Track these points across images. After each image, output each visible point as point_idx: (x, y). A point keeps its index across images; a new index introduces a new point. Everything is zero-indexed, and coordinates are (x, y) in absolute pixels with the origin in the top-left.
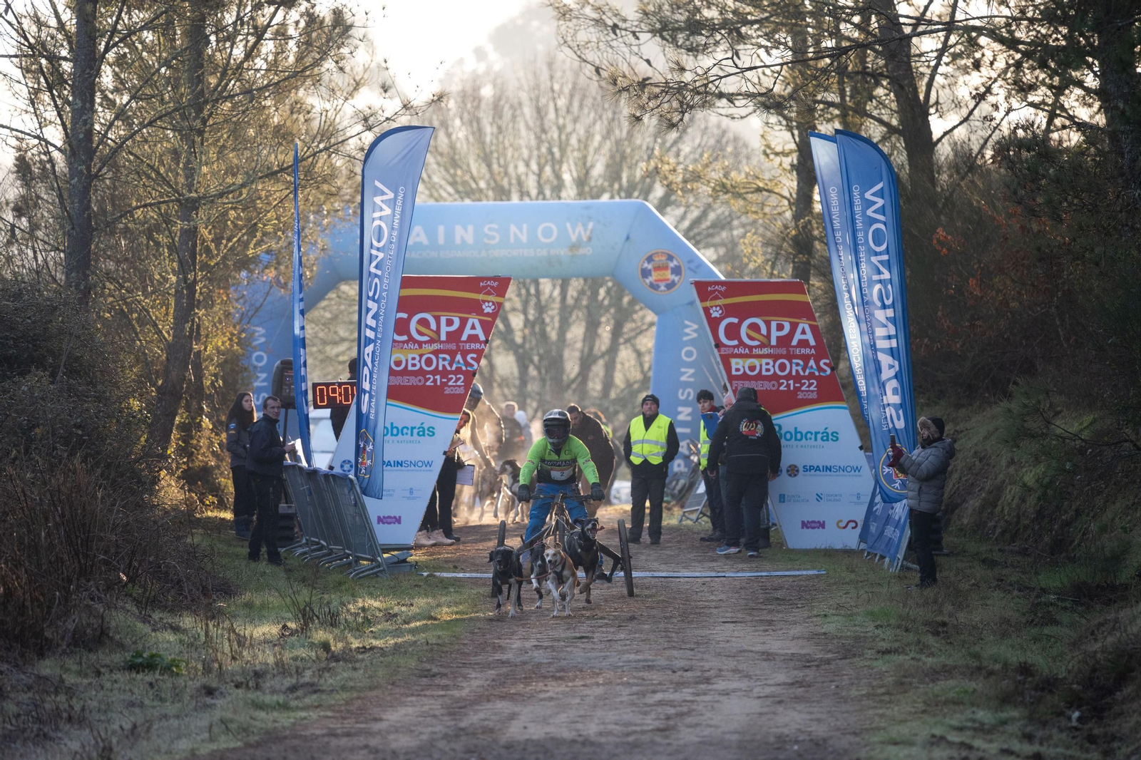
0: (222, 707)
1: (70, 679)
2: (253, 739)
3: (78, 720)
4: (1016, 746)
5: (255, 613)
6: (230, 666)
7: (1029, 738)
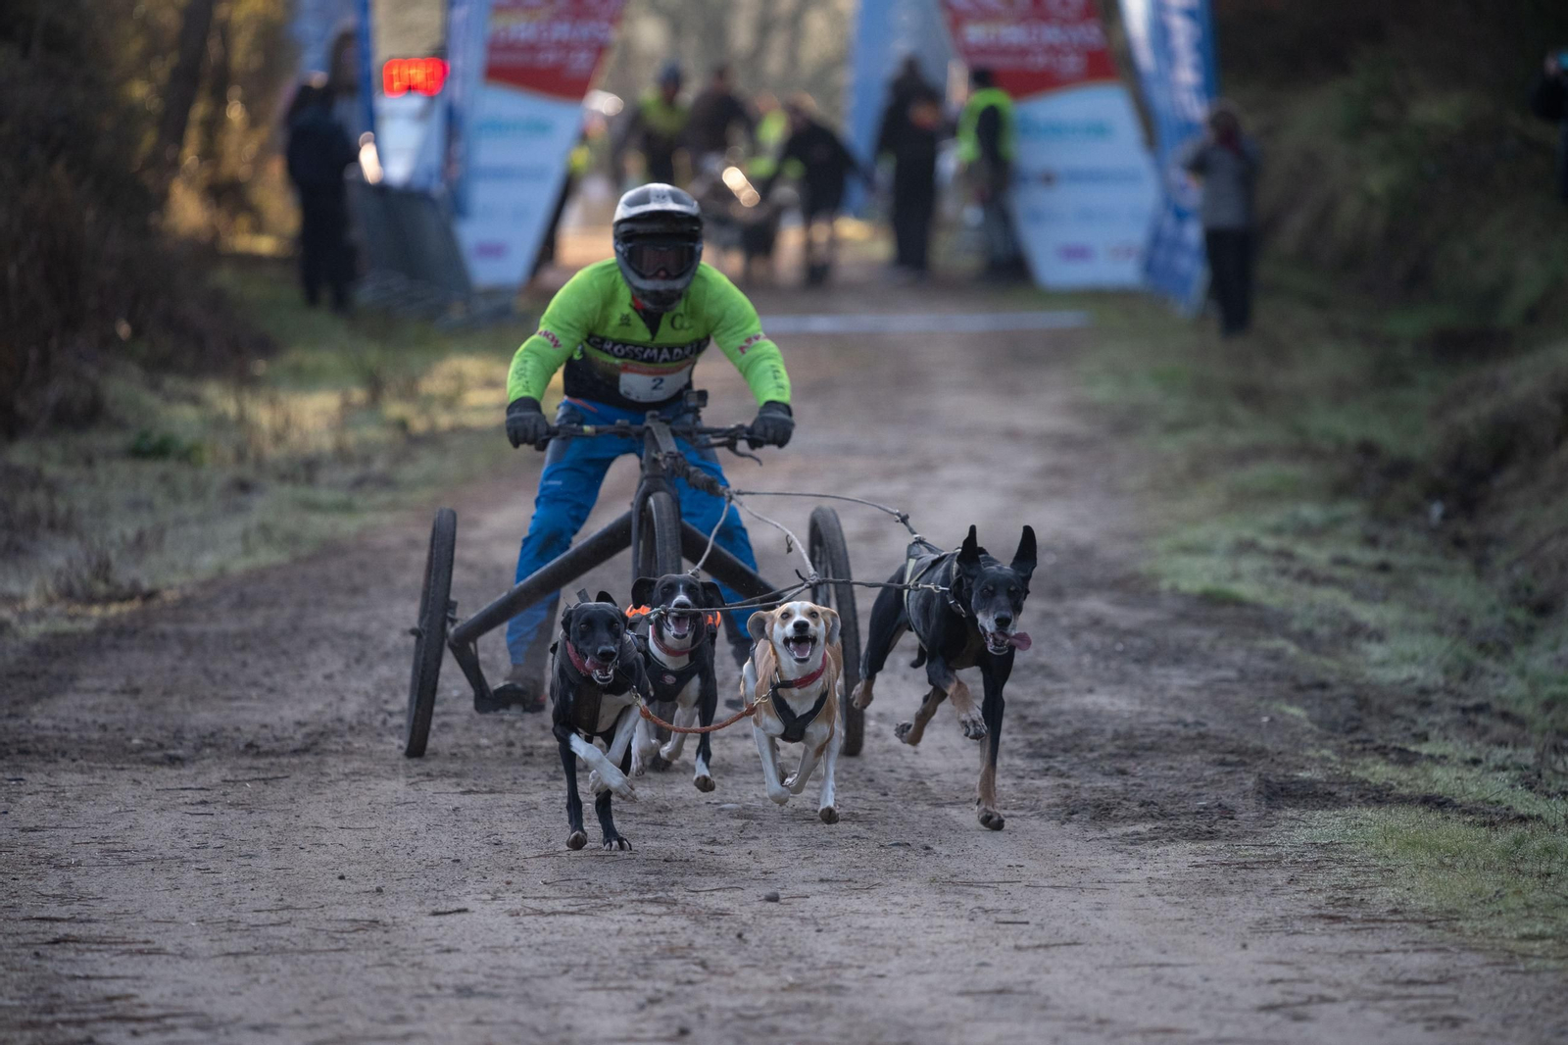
0: (261, 508)
1: (52, 470)
2: (305, 551)
3: (64, 526)
4: (1355, 552)
5: (305, 379)
6: (272, 453)
7: (1372, 541)
